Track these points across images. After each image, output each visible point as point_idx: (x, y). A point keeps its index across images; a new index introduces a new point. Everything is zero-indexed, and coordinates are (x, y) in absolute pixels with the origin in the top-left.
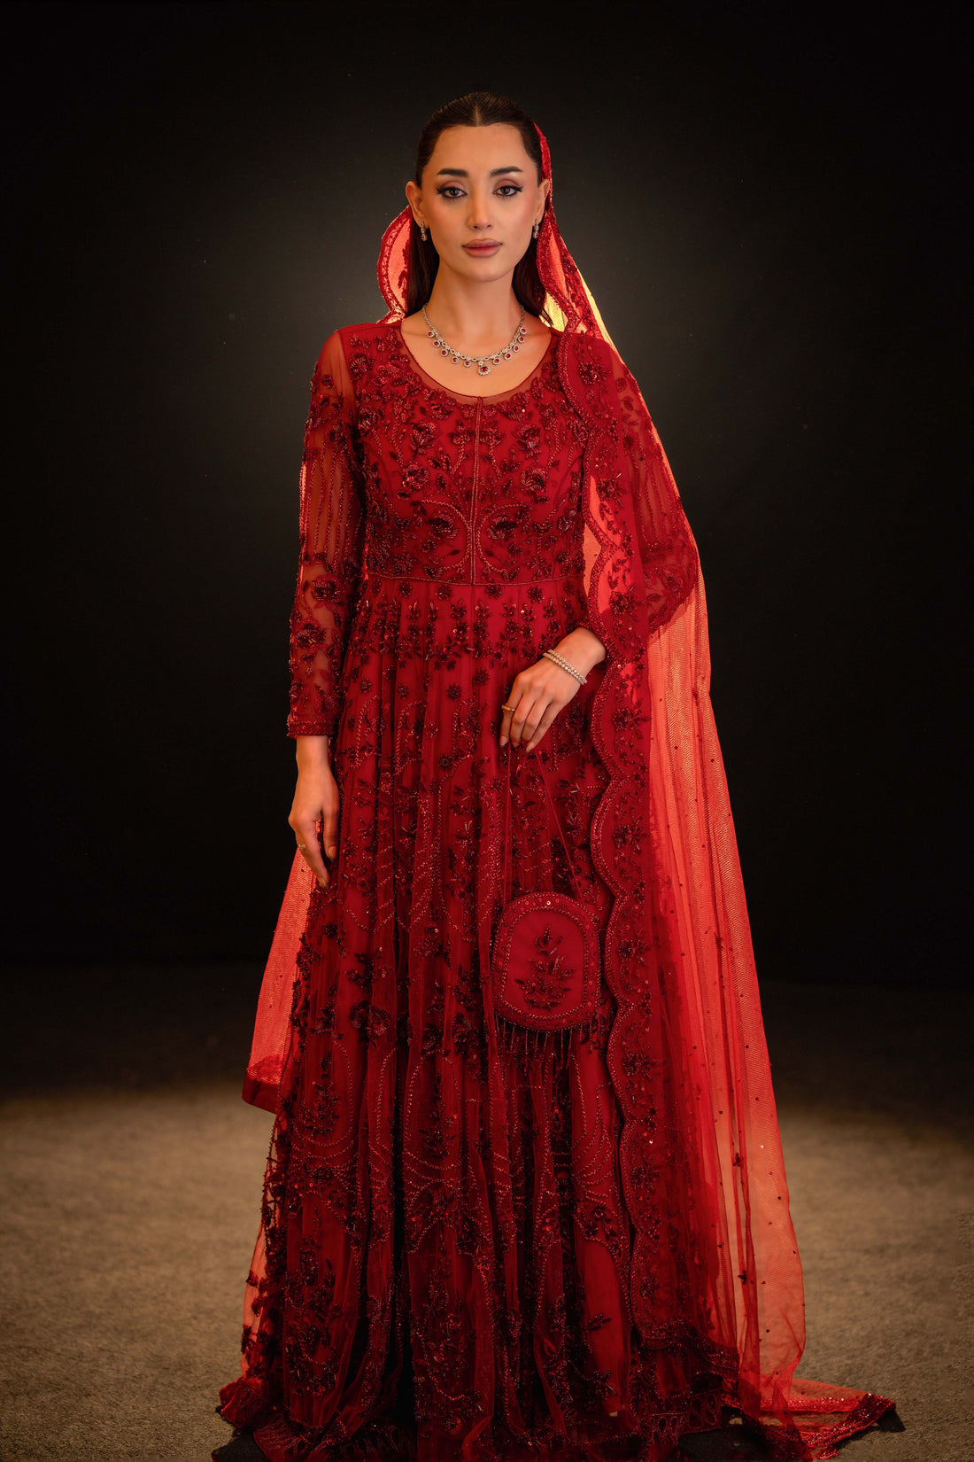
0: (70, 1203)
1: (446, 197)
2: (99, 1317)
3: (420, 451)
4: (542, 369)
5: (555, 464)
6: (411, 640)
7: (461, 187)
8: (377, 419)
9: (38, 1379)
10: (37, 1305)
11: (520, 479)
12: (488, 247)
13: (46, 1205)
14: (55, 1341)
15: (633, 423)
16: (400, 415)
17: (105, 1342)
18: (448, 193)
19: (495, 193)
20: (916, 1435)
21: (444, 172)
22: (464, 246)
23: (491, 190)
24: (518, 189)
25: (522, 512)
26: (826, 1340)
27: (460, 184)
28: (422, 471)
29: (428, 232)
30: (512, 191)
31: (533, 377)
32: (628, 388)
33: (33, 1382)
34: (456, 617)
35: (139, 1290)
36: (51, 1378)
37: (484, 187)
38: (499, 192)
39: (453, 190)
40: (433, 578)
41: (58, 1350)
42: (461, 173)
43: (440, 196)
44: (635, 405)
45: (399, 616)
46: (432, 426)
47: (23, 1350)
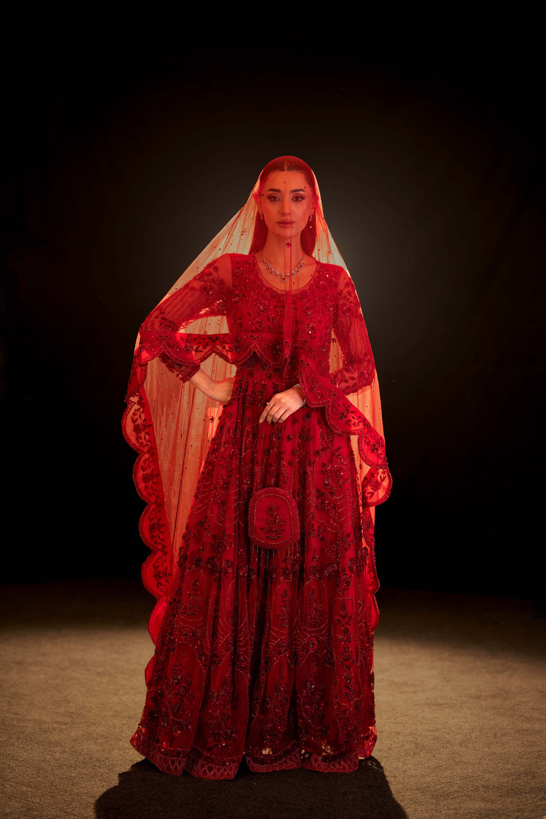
0: (100, 670)
1: (271, 200)
2: (120, 712)
3: (261, 313)
4: (314, 280)
5: (320, 322)
6: (252, 397)
7: (277, 196)
8: (242, 297)
9: (97, 734)
10: (91, 707)
11: (304, 327)
12: (287, 223)
13: (88, 670)
14: (102, 721)
15: (351, 302)
16: (253, 297)
17: (125, 721)
18: (272, 199)
19: (293, 199)
20: (494, 764)
21: (270, 190)
22: (278, 223)
23: (291, 198)
24: (303, 198)
25: (305, 342)
26: (453, 729)
27: (278, 195)
28: (262, 321)
29: (263, 216)
30: (300, 199)
31: (310, 283)
32: (350, 287)
33: (95, 735)
34: (274, 388)
35: (137, 703)
36: (103, 734)
37: (288, 197)
38: (295, 199)
39: (274, 198)
40: (265, 370)
41: (104, 724)
42: (279, 191)
43: (269, 200)
44: (352, 294)
45: (248, 385)
46: (267, 303)
47: (88, 724)
